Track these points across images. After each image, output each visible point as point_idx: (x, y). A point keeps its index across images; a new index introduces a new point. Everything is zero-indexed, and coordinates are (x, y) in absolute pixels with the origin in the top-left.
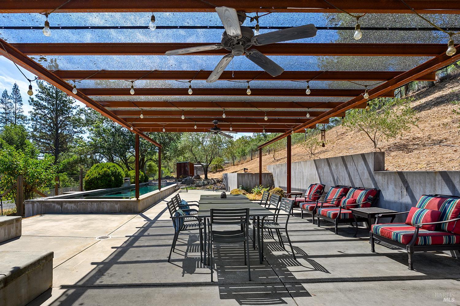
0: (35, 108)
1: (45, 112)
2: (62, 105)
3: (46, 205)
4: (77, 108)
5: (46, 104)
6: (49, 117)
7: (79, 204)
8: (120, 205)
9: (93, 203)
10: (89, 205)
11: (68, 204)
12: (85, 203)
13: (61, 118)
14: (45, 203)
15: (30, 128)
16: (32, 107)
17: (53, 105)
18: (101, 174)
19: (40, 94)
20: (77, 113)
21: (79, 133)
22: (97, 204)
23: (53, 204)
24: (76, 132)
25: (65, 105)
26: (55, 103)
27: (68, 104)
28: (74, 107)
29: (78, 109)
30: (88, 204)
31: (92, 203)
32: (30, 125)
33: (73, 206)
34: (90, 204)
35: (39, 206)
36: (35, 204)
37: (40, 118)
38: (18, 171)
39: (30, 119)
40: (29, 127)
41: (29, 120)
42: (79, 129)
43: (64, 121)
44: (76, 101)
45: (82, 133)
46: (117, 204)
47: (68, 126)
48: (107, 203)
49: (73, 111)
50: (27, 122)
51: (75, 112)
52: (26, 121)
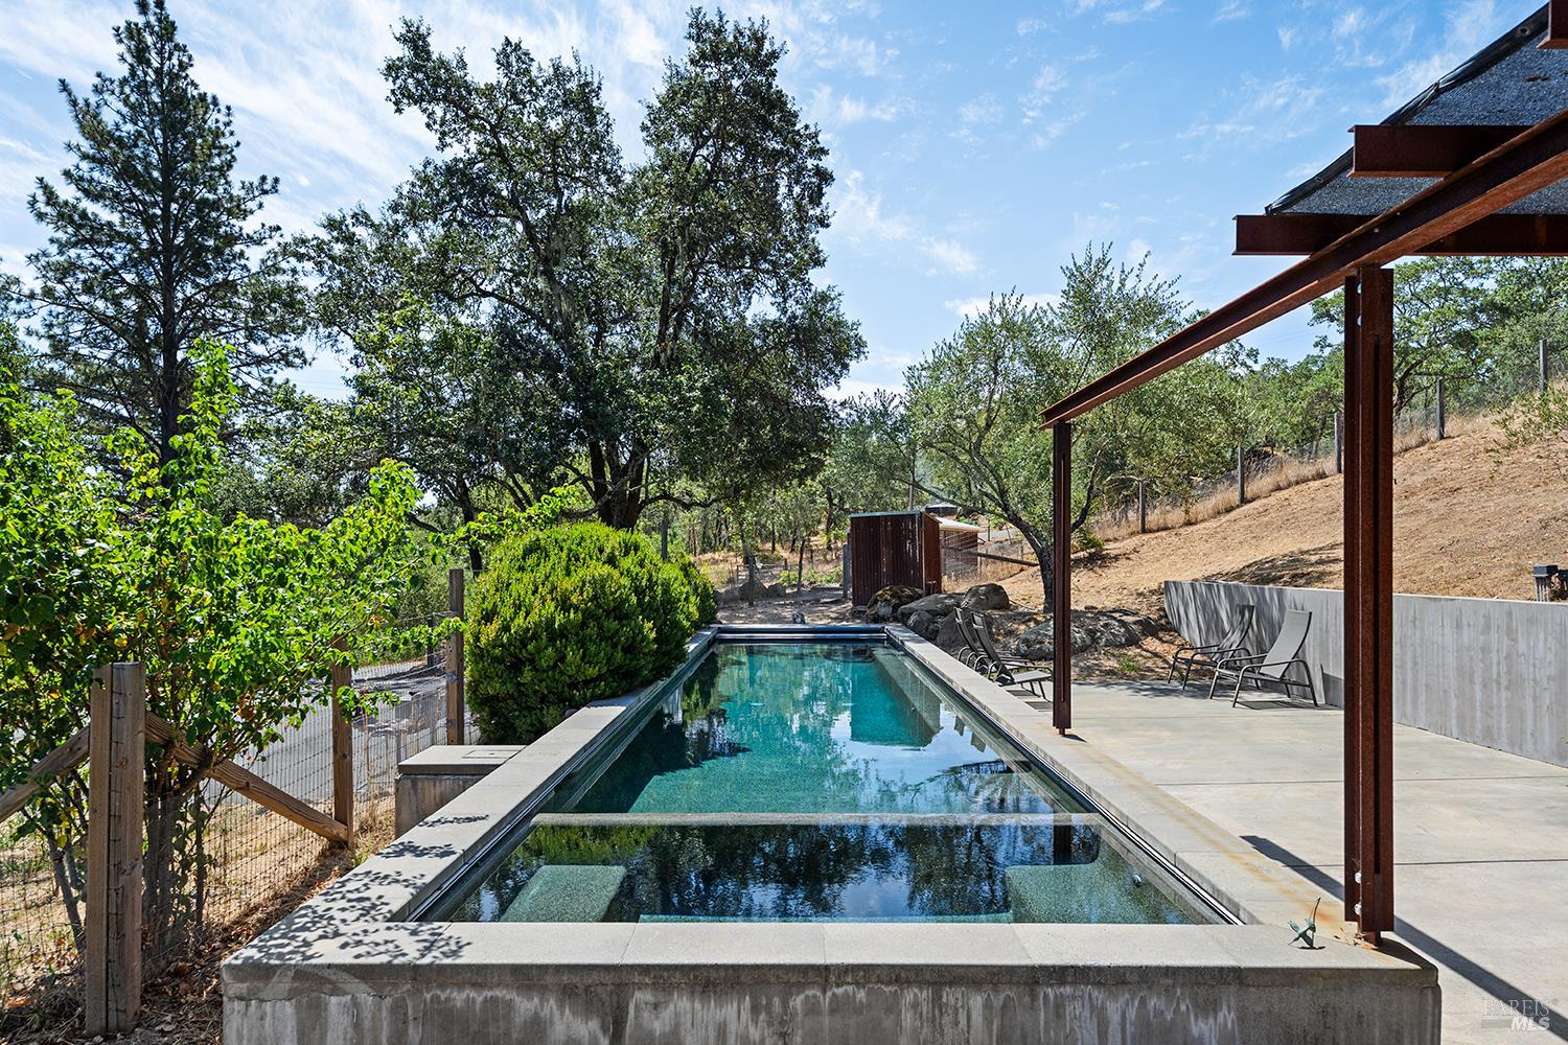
0: (60, 235)
1: (112, 257)
2: (192, 225)
3: (445, 1019)
4: (268, 241)
5: (115, 218)
6: (128, 284)
7: (797, 1002)
8: (1241, 1019)
9: (950, 996)
10: (907, 1018)
11: (682, 1004)
12: (861, 995)
13: (189, 290)
14: (442, 986)
15: (35, 337)
16: (48, 230)
17: (149, 223)
18: (574, 599)
19: (85, 165)
20: (269, 263)
21: (274, 365)
22: (998, 1001)
23: (526, 1006)
24: (259, 361)
25: (209, 227)
26: (159, 212)
27: (224, 218)
28: (251, 234)
29: (272, 244)
30: (892, 1008)
31: (936, 1000)
32: (36, 323)
33: (733, 1027)
34: (915, 1005)
35: (376, 1029)
36: (334, 1000)
37: (88, 289)
38: (94, 618)
39: (38, 291)
40: (29, 333)
41: (32, 296)
42: (275, 344)
43: (202, 306)
44: (261, 206)
45: (289, 364)
46: (1208, 1008)
47: (224, 329)
48: (1098, 995)
49: (246, 255)
50: (23, 306)
51: (255, 256)
52: (19, 301)
